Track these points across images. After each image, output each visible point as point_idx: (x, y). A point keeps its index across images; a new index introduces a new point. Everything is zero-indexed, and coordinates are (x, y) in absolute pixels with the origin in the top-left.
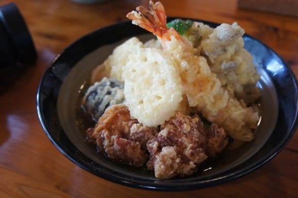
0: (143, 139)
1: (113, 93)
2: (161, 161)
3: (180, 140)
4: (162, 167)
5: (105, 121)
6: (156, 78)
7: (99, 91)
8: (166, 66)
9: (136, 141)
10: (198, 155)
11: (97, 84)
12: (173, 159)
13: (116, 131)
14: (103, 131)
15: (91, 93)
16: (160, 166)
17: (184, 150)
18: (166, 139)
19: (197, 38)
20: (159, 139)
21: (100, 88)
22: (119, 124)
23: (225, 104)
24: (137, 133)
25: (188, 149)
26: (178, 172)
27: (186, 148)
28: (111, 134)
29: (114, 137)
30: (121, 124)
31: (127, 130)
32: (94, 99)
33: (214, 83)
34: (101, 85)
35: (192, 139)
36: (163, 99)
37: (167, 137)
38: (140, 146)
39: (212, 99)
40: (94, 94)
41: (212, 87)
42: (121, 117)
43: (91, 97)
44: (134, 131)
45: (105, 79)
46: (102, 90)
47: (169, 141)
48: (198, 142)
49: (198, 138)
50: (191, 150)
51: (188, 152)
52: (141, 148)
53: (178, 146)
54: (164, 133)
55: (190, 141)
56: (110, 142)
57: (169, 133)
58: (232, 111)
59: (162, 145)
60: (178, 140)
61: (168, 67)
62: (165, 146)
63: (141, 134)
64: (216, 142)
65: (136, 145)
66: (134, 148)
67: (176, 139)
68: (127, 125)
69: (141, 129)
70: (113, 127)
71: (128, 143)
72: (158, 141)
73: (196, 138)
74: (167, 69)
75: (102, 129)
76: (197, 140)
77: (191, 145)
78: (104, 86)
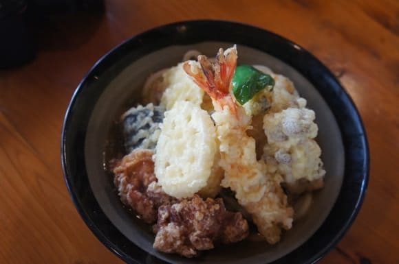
0: (158, 201)
1: (151, 128)
2: (163, 235)
3: (191, 221)
4: (162, 241)
5: (128, 165)
6: (187, 152)
7: (139, 118)
8: (203, 144)
9: (150, 199)
10: (203, 244)
11: (140, 107)
12: (175, 239)
13: (135, 180)
14: (122, 175)
15: (131, 116)
16: (160, 240)
17: (191, 232)
18: (177, 214)
19: (262, 108)
20: (171, 211)
21: (142, 114)
22: (141, 173)
23: (259, 199)
24: (153, 193)
25: (195, 234)
26: (177, 251)
27: (194, 231)
28: (128, 181)
29: (130, 186)
30: (143, 175)
31: (145, 183)
32: (131, 124)
33: (255, 174)
34: (144, 112)
35: (202, 227)
36: (184, 179)
37: (180, 213)
38: (152, 206)
39: (246, 189)
40: (133, 119)
41: (249, 178)
42: (145, 167)
43: (129, 120)
44: (151, 190)
45: (150, 106)
46: (142, 118)
47: (179, 217)
48: (208, 231)
49: (210, 227)
50: (196, 238)
51: (193, 237)
52: (153, 208)
53: (186, 226)
54: (177, 207)
55: (200, 228)
56: (125, 189)
57: (183, 210)
58: (262, 209)
59: (171, 218)
60: (188, 221)
61: (204, 146)
62: (174, 221)
63: (157, 196)
64: (233, 232)
65: (148, 204)
66: (145, 206)
67: (187, 219)
68: (148, 178)
69: (158, 191)
70: (134, 173)
71: (142, 199)
72: (169, 212)
73: (207, 226)
74: (202, 148)
75: (122, 172)
76: (208, 229)
77: (198, 232)
78: (147, 115)
